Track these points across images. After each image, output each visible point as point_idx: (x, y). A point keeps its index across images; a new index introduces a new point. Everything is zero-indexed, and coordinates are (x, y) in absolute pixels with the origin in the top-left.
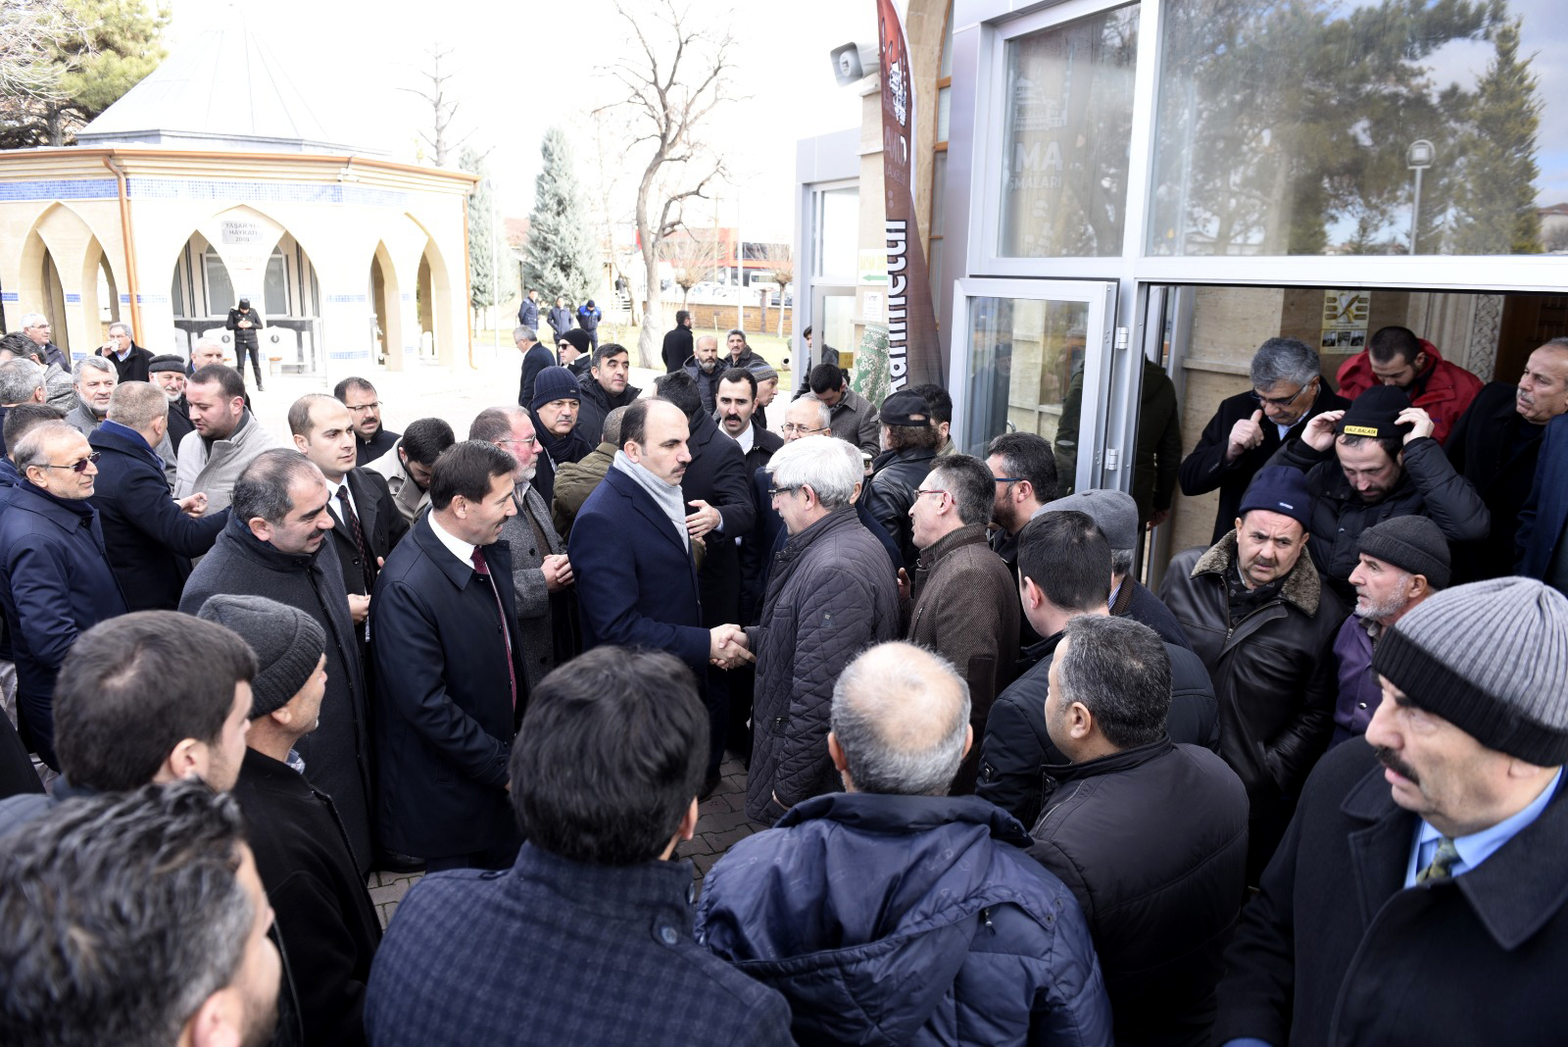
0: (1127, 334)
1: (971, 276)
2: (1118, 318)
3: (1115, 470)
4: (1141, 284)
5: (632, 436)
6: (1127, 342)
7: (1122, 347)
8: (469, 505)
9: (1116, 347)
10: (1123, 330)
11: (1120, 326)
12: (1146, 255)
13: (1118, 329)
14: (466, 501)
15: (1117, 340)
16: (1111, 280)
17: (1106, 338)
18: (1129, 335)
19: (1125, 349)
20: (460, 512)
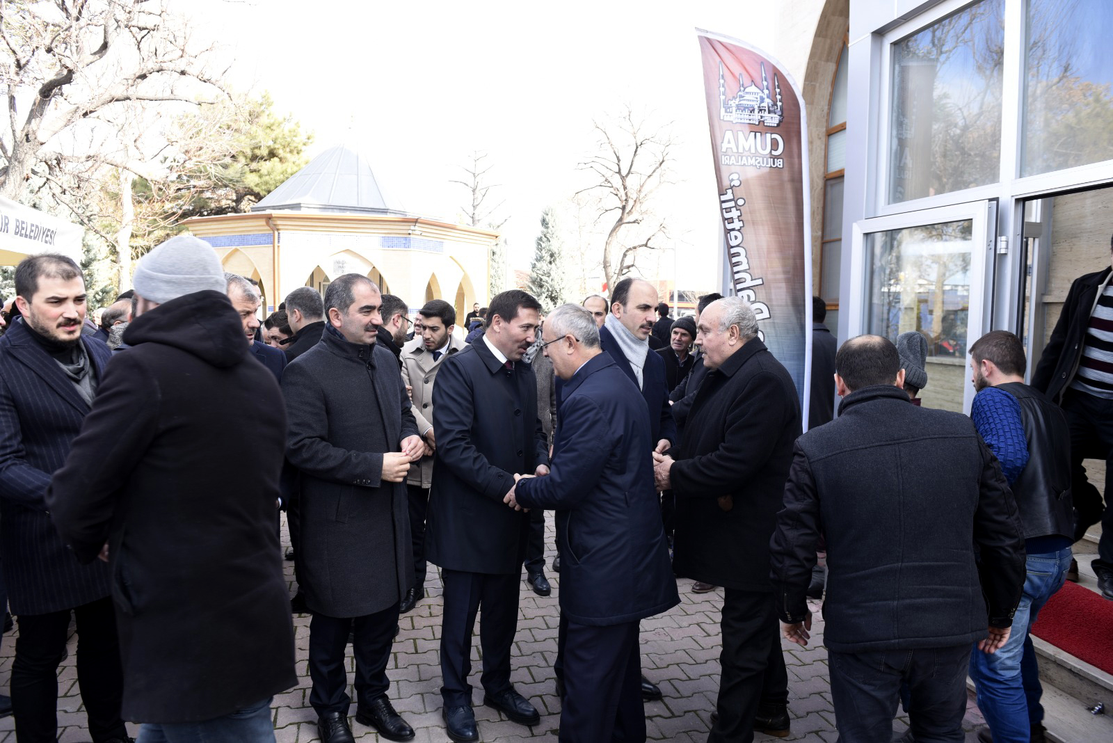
0: (1007, 242)
1: (865, 219)
2: (998, 229)
4: (1017, 201)
5: (618, 299)
6: (1007, 248)
7: (1003, 251)
8: (503, 324)
9: (998, 252)
10: (1004, 238)
11: (1001, 235)
12: (1020, 178)
13: (999, 238)
14: (501, 319)
15: (998, 247)
16: (990, 200)
17: (989, 245)
18: (1009, 243)
19: (1006, 254)
20: (496, 327)
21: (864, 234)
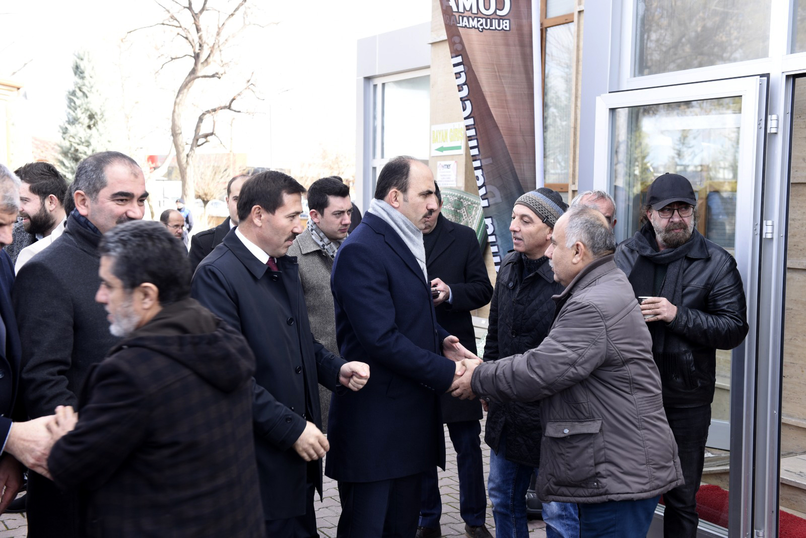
1: (610, 92)
2: (768, 108)
3: (772, 239)
4: (788, 77)
5: (396, 185)
6: (777, 128)
7: (774, 131)
8: (265, 216)
9: (768, 131)
10: (774, 117)
11: (771, 114)
12: (791, 53)
13: (769, 117)
14: (262, 211)
15: (769, 126)
16: (762, 76)
17: (759, 124)
19: (776, 133)
20: (257, 221)
21: (610, 109)
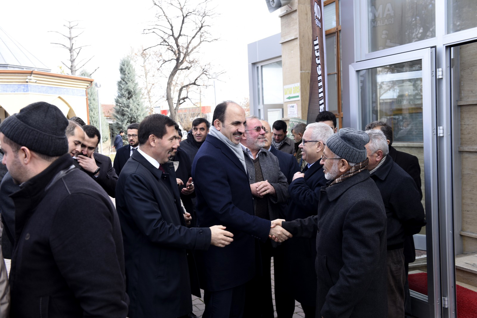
0: (442, 71)
1: (356, 62)
2: (437, 64)
3: (443, 137)
4: (447, 47)
5: (218, 118)
6: (443, 75)
7: (440, 77)
8: (157, 140)
9: (437, 78)
10: (440, 69)
11: (438, 68)
12: (448, 34)
14: (155, 137)
15: (438, 75)
16: (432, 47)
17: (432, 74)
18: (443, 72)
19: (442, 78)
20: (152, 144)
21: (356, 71)
